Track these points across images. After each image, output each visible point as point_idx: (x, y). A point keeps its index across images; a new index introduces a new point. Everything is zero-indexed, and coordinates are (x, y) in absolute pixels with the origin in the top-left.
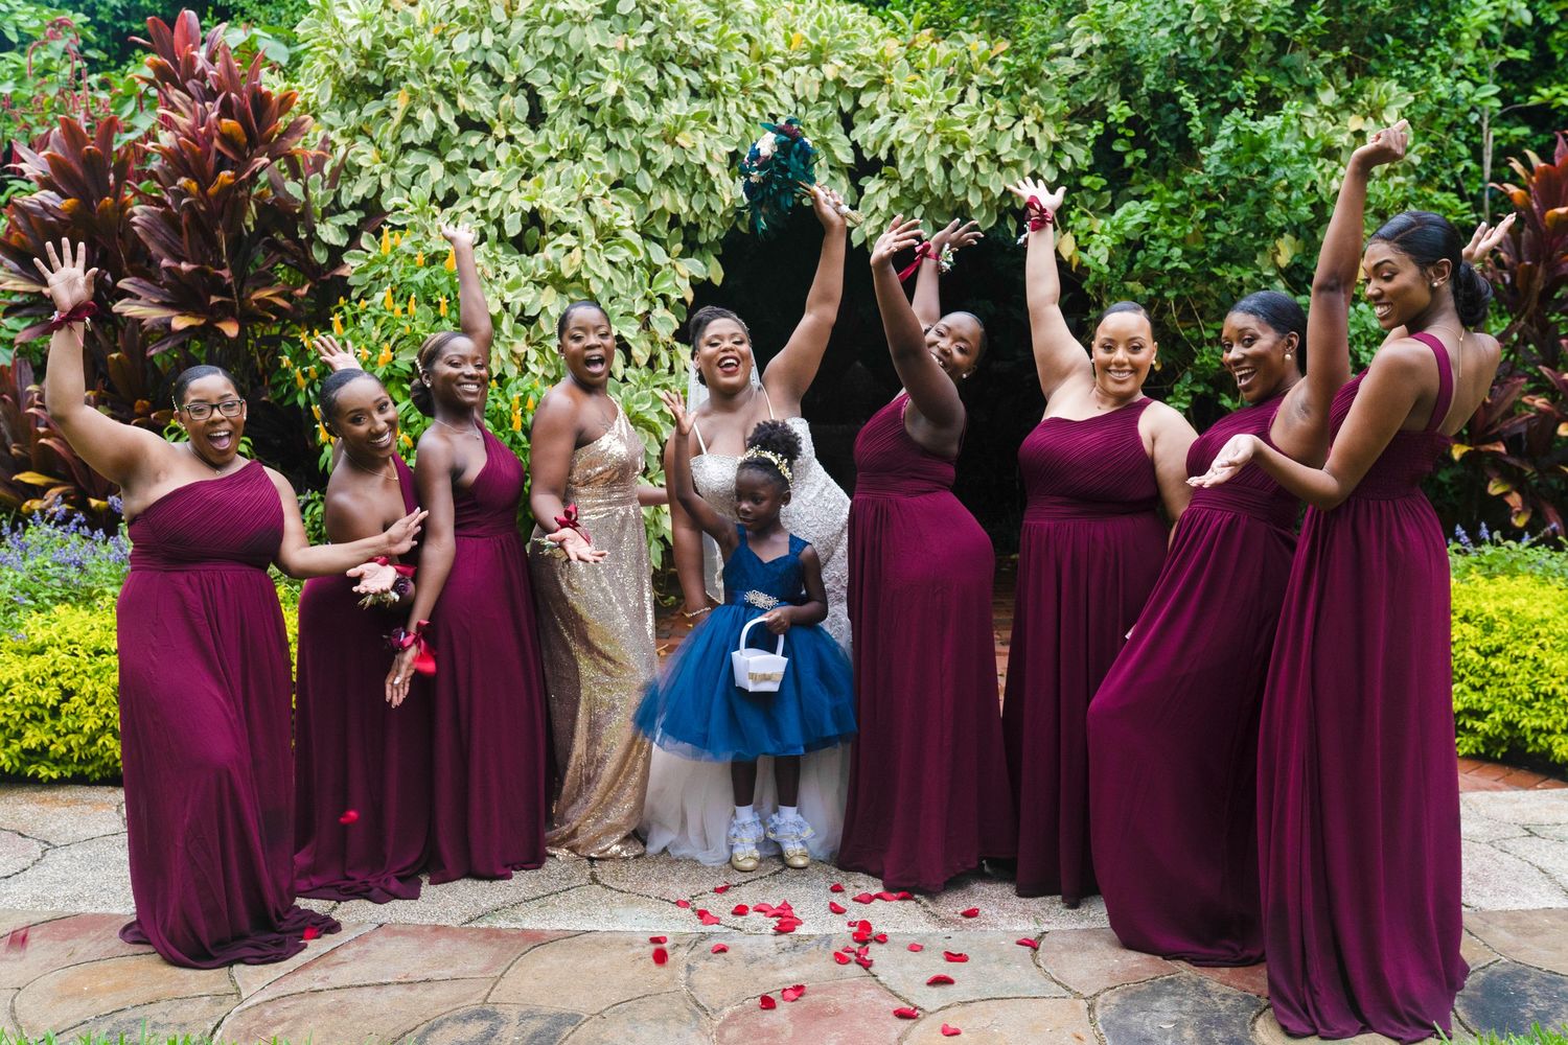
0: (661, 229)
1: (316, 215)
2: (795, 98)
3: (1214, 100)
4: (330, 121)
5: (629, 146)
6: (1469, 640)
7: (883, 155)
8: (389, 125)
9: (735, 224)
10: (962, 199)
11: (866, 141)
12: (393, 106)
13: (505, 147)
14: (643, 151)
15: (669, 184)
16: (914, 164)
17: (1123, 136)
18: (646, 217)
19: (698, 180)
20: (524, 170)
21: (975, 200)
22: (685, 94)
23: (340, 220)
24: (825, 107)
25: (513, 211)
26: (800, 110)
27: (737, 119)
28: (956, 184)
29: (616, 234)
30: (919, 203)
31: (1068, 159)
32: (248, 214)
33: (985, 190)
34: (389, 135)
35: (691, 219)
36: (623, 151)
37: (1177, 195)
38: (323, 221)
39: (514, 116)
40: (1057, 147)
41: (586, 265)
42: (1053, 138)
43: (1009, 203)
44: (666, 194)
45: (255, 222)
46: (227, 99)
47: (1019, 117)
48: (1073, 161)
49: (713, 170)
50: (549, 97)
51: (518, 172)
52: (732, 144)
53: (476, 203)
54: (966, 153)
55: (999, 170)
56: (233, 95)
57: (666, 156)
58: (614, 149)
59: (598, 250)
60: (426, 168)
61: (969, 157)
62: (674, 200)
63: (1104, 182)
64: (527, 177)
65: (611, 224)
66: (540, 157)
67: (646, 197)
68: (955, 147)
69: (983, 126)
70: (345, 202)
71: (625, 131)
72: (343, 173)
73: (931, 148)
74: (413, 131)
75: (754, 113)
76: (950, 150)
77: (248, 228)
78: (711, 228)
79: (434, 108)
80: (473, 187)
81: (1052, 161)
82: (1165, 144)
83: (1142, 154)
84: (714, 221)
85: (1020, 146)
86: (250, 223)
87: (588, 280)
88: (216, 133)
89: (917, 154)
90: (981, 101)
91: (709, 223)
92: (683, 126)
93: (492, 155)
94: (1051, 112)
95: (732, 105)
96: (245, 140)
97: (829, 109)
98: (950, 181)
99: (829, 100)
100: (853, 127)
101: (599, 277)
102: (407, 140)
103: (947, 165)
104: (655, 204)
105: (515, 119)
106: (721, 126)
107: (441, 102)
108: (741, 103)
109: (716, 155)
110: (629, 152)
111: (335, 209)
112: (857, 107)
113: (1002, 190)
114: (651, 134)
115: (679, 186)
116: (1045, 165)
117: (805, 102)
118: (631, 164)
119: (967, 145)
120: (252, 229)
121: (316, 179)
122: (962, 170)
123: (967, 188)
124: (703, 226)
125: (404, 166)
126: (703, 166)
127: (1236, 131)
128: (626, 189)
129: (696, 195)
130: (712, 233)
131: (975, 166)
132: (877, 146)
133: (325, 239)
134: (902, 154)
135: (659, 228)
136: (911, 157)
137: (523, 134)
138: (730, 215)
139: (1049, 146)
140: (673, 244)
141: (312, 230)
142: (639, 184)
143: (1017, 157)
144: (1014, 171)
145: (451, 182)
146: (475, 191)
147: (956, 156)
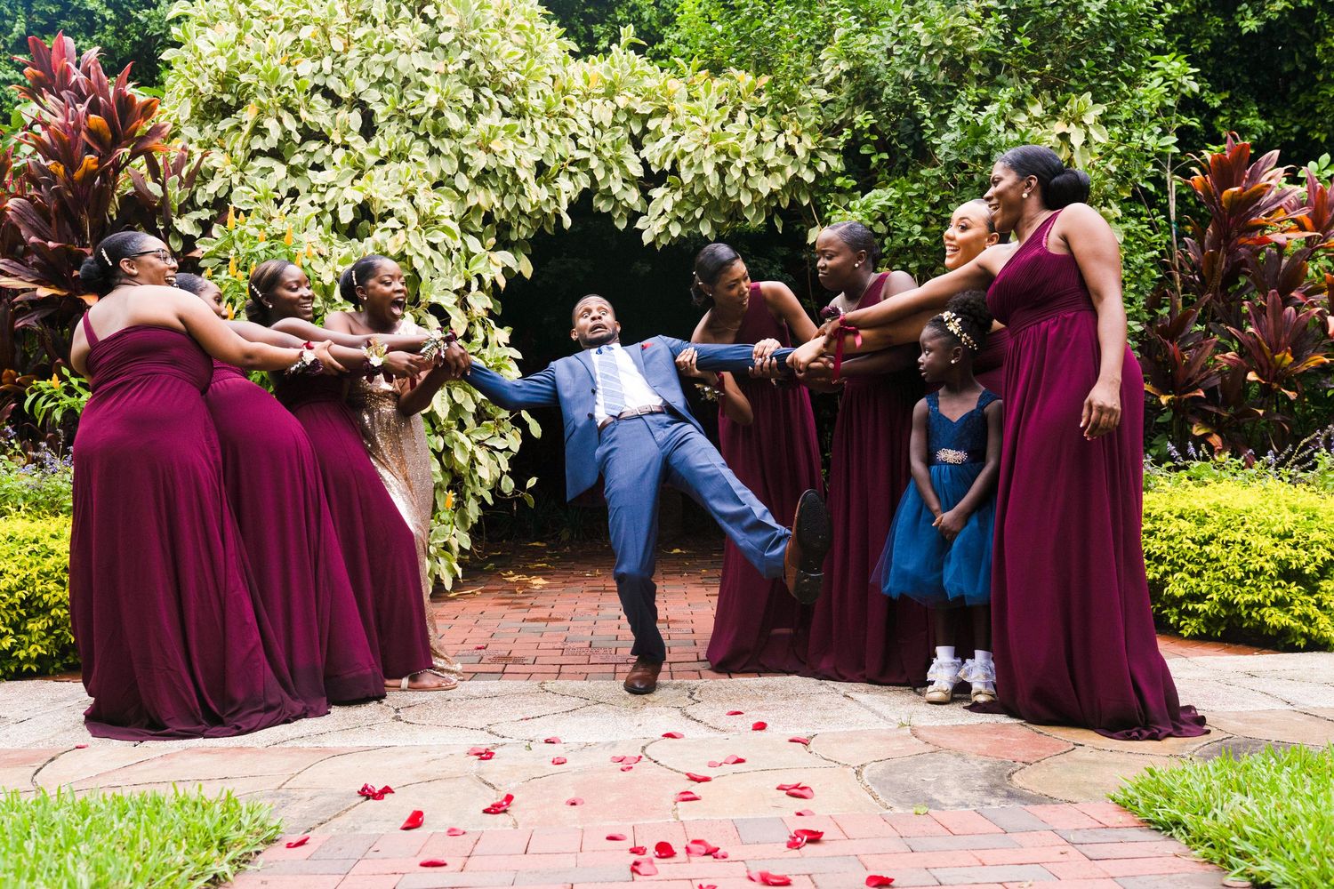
0: (477, 223)
1: (173, 210)
2: (593, 125)
3: (942, 108)
4: (189, 135)
5: (449, 152)
6: (1185, 533)
7: (667, 166)
8: (239, 136)
9: (542, 226)
10: (735, 200)
11: (653, 158)
12: (243, 121)
13: (340, 153)
14: (461, 156)
15: (484, 185)
16: (694, 171)
17: (868, 141)
18: (463, 212)
19: (509, 182)
20: (357, 172)
21: (746, 200)
22: (497, 114)
23: (195, 215)
24: (618, 130)
25: (346, 202)
26: (596, 134)
27: (543, 136)
28: (730, 187)
29: (436, 223)
30: (699, 206)
31: (824, 165)
32: (112, 204)
33: (755, 192)
34: (238, 145)
35: (503, 216)
36: (445, 156)
37: (916, 186)
38: (179, 216)
39: (349, 127)
40: (813, 154)
41: (410, 245)
42: (810, 146)
43: (775, 204)
44: (481, 192)
45: (117, 212)
46: (95, 100)
47: (781, 131)
48: (828, 166)
49: (522, 174)
50: (379, 109)
51: (351, 172)
52: (537, 155)
53: (315, 197)
54: (738, 160)
55: (766, 175)
56: (101, 99)
57: (480, 161)
58: (435, 155)
59: (420, 233)
60: (271, 170)
61: (740, 163)
62: (488, 197)
63: (854, 183)
64: (358, 177)
65: (432, 213)
66: (371, 160)
67: (463, 195)
68: (728, 157)
69: (751, 138)
70: (200, 200)
71: (445, 140)
72: (198, 178)
73: (708, 156)
74: (261, 140)
75: (557, 132)
76: (723, 158)
77: (111, 217)
78: (521, 227)
79: (280, 120)
80: (313, 186)
81: (811, 166)
82: (904, 147)
83: (885, 156)
84: (523, 221)
85: (783, 155)
86: (113, 213)
87: (411, 258)
88: (83, 127)
89: (696, 162)
90: (749, 122)
91: (519, 223)
92: (495, 136)
93: (329, 158)
94: (807, 125)
95: (537, 124)
96: (110, 136)
97: (622, 133)
98: (725, 185)
99: (621, 125)
100: (642, 148)
101: (421, 255)
102: (255, 147)
103: (721, 170)
104: (472, 201)
105: (349, 129)
106: (528, 139)
107: (286, 116)
108: (546, 123)
109: (523, 162)
110: (448, 156)
111: (190, 205)
112: (645, 131)
113: (769, 190)
114: (468, 143)
115: (492, 187)
116: (804, 169)
117: (600, 126)
118: (450, 167)
119: (738, 155)
120: (115, 218)
121: (174, 181)
122: (735, 174)
123: (739, 190)
124: (515, 225)
125: (252, 168)
126: (513, 171)
127: (961, 120)
128: (445, 188)
129: (507, 196)
130: (522, 232)
131: (745, 171)
132: (662, 161)
133: (180, 229)
134: (683, 163)
135: (475, 223)
136: (691, 165)
137: (356, 141)
138: (538, 217)
139: (807, 153)
140: (487, 238)
141: (169, 223)
142: (458, 184)
143: (781, 163)
144: (778, 174)
145: (293, 183)
146: (314, 189)
147: (728, 164)
